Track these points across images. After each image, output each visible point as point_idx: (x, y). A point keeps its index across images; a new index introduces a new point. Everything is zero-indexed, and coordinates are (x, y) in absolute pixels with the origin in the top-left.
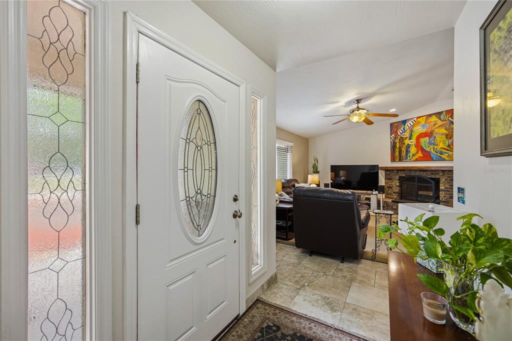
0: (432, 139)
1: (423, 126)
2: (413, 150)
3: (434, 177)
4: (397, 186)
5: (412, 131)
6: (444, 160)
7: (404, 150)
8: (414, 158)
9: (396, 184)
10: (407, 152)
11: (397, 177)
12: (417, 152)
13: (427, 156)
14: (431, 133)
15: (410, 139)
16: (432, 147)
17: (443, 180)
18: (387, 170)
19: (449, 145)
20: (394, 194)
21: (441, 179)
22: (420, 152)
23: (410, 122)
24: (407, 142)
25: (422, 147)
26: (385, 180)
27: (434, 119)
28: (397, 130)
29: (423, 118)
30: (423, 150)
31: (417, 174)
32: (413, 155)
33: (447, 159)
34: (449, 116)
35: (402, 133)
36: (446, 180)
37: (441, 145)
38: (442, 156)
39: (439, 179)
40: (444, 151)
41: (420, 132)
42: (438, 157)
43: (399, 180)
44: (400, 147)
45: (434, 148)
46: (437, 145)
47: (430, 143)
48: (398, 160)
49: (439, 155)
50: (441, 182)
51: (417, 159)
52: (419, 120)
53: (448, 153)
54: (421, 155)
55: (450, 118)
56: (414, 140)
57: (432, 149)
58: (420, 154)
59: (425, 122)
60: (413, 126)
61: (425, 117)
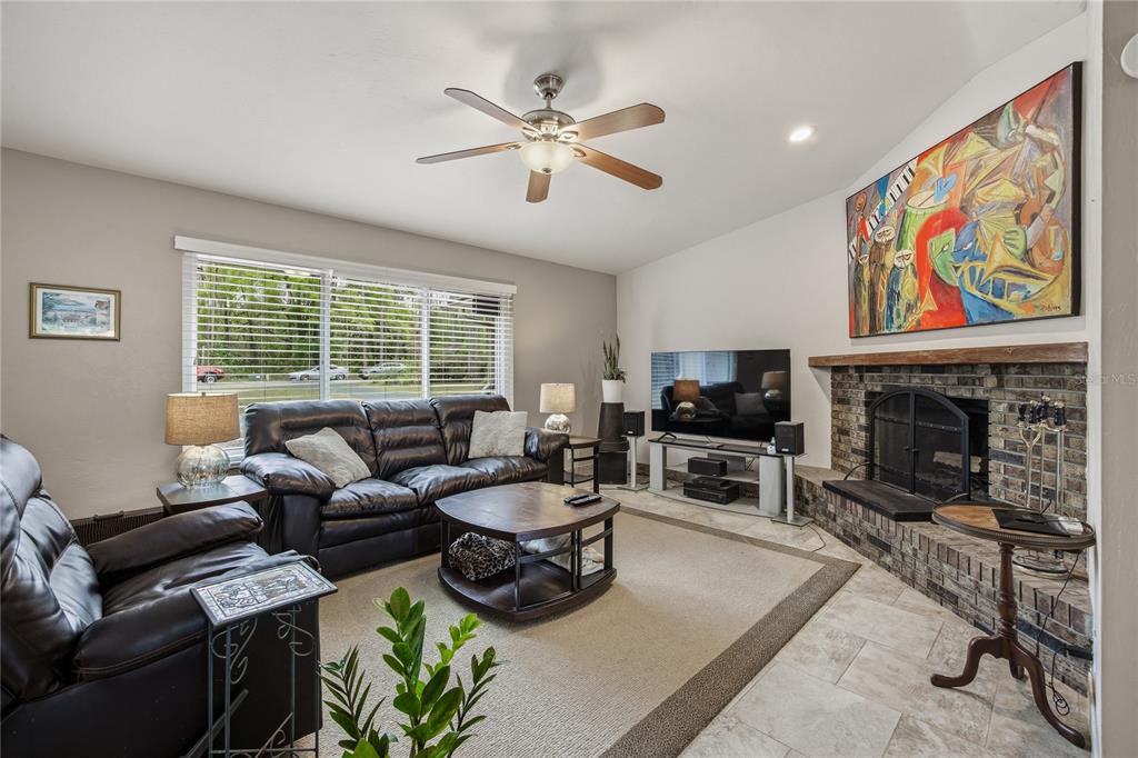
0: (965, 234)
1: (940, 186)
2: (908, 286)
3: (968, 395)
4: (860, 426)
5: (904, 214)
6: (1007, 319)
7: (882, 290)
8: (912, 320)
9: (858, 419)
10: (893, 295)
11: (862, 396)
12: (920, 297)
13: (952, 311)
14: (962, 208)
15: (900, 247)
16: (965, 266)
17: (998, 410)
18: (840, 371)
19: (1027, 252)
20: (853, 457)
21: (992, 405)
22: (929, 295)
23: (900, 181)
24: (891, 258)
25: (934, 271)
26: (833, 403)
27: (974, 144)
28: (863, 220)
29: (937, 151)
30: (937, 284)
31: (916, 381)
32: (910, 308)
33: (1019, 313)
34: (1029, 116)
35: (878, 228)
36: (1011, 408)
37: (999, 256)
38: (1002, 303)
39: (986, 402)
40: (1010, 279)
41: (929, 213)
42: (988, 310)
43: (867, 404)
44: (872, 284)
45: (972, 270)
46: (984, 258)
47: (961, 253)
48: (866, 332)
49: (990, 297)
50: (992, 417)
51: (919, 323)
52: (925, 164)
53: (1022, 287)
54: (933, 307)
55: (1031, 129)
56: (910, 249)
57: (967, 276)
58: (929, 304)
59: (944, 167)
60: (908, 194)
61: (943, 150)
